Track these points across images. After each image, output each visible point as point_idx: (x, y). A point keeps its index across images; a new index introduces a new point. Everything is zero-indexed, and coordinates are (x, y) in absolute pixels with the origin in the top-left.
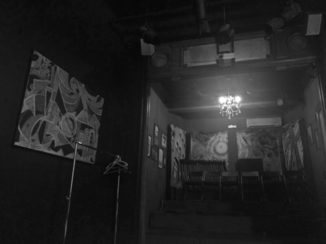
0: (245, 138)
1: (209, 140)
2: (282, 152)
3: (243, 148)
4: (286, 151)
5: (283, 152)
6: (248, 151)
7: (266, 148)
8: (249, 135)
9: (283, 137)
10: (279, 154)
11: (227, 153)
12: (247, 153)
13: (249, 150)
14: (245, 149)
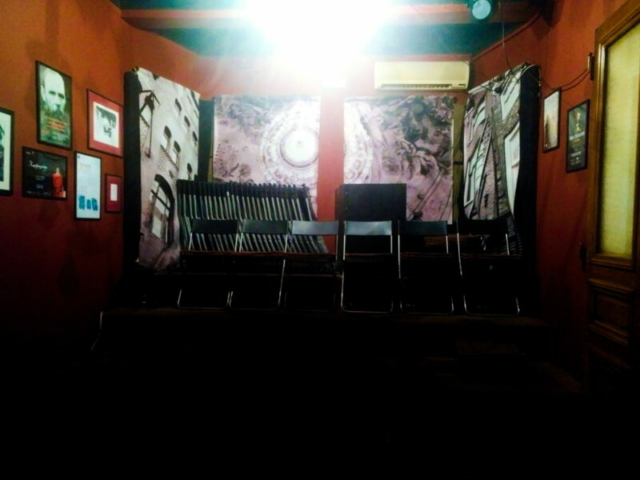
0: (366, 120)
1: (268, 122)
2: (459, 163)
3: (360, 149)
4: (470, 160)
5: (462, 163)
6: (370, 158)
7: (418, 149)
8: (378, 110)
9: (466, 122)
10: (451, 167)
11: (314, 162)
12: (369, 165)
13: (375, 155)
14: (363, 152)
